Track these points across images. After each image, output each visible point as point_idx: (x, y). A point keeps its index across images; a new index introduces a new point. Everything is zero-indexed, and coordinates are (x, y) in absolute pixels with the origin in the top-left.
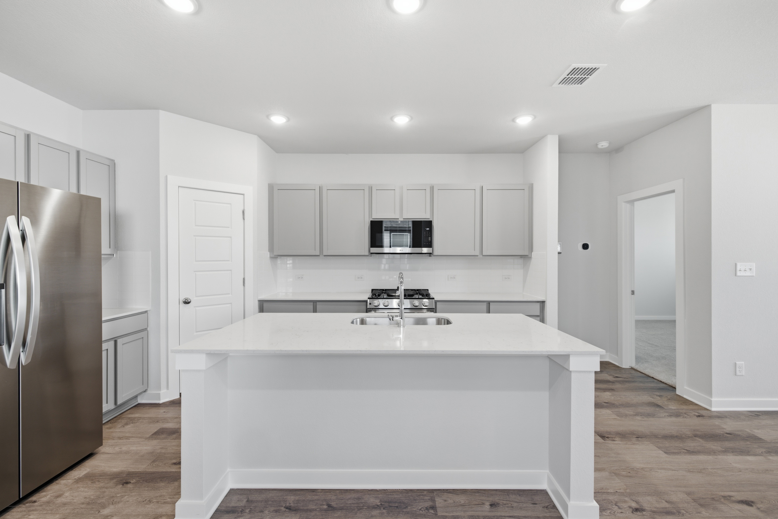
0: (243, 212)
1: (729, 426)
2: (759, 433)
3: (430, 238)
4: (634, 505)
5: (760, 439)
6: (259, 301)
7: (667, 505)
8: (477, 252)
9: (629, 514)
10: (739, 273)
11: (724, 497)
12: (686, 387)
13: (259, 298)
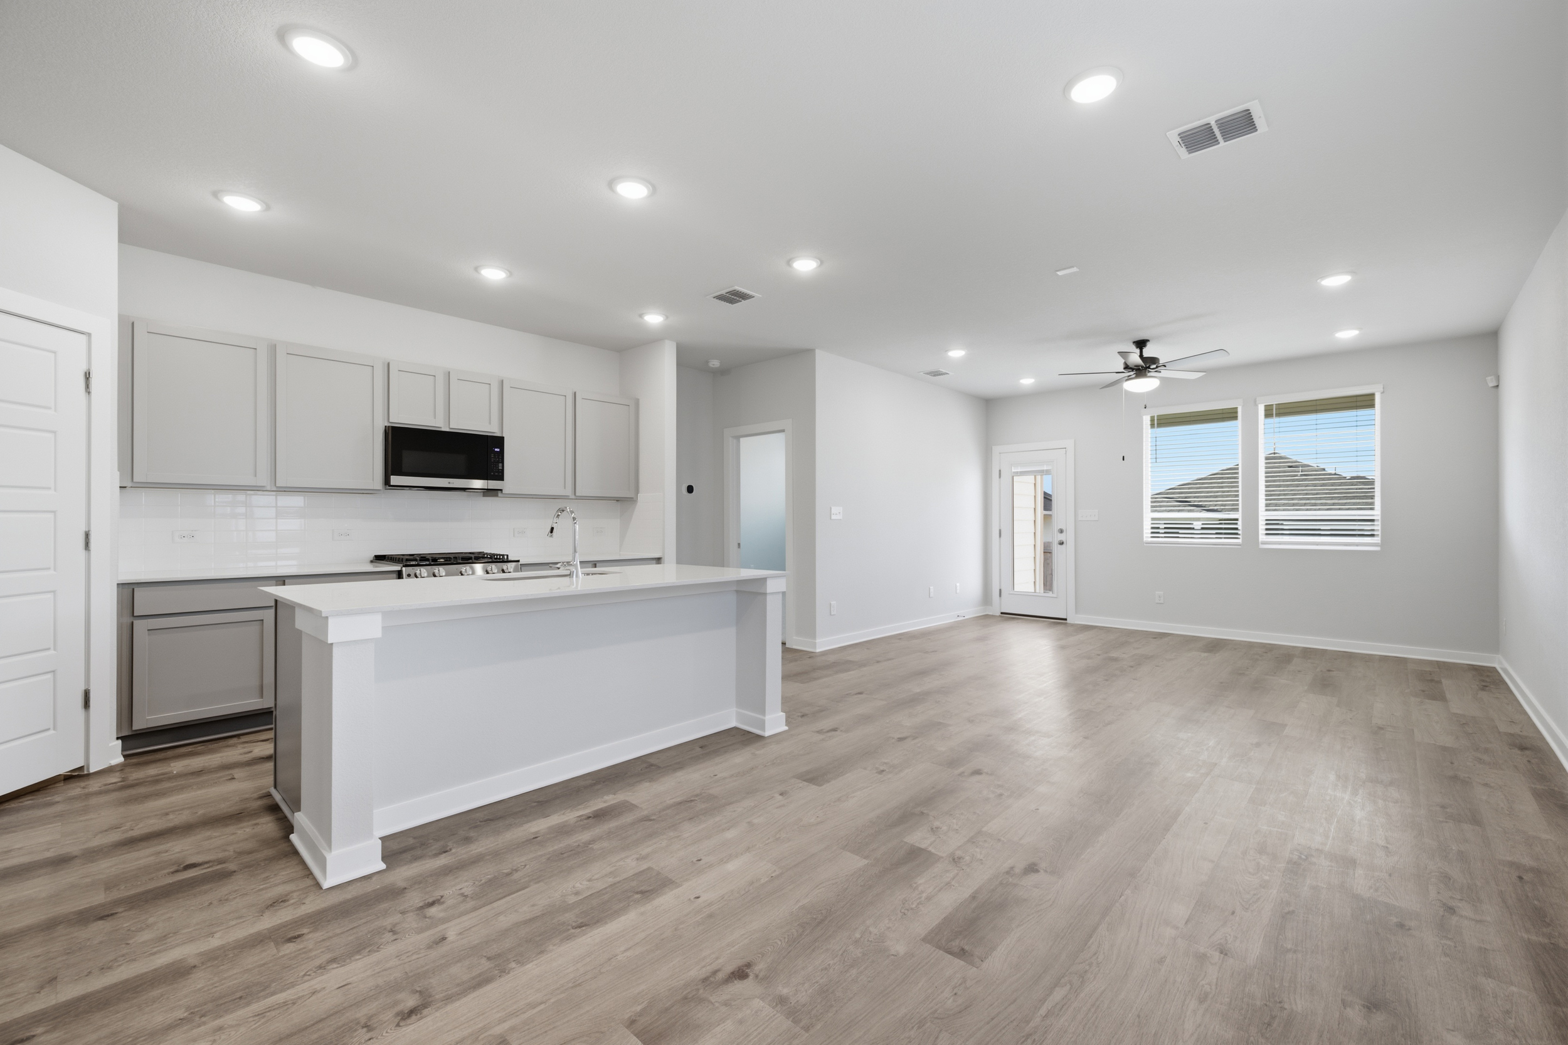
0: (87, 376)
1: (832, 658)
2: (849, 658)
3: (500, 465)
4: (799, 714)
5: (851, 661)
6: (121, 586)
7: (819, 708)
8: (568, 492)
9: (800, 719)
10: (833, 517)
11: (847, 694)
12: (794, 638)
13: (119, 579)
